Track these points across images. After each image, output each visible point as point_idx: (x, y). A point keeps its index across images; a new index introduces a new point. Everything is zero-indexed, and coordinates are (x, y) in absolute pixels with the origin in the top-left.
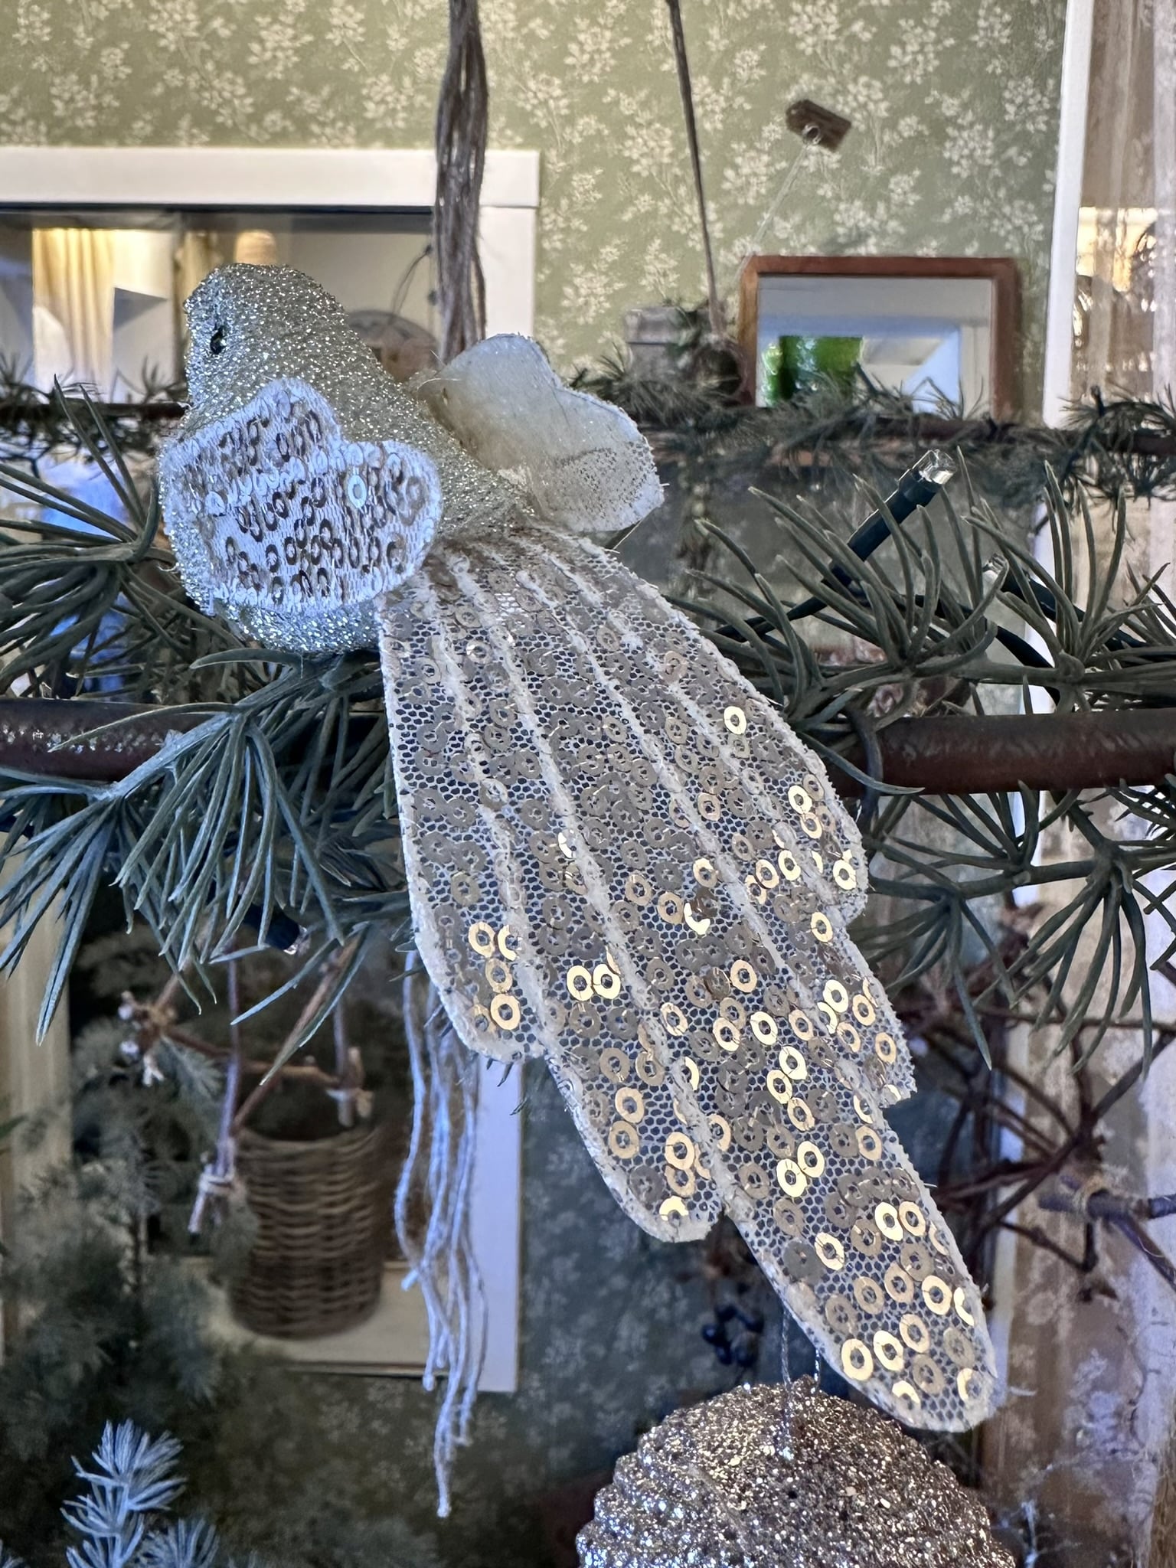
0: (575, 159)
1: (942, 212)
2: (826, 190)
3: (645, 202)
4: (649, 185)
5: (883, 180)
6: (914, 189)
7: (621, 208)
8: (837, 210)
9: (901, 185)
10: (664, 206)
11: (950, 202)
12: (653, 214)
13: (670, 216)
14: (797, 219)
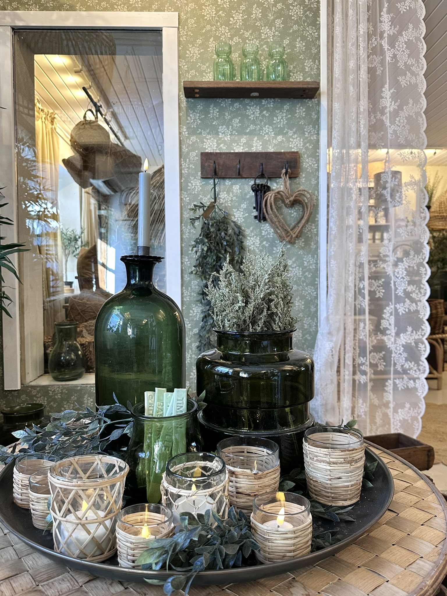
0: (189, 15)
1: (290, 30)
2: (258, 24)
3: (208, 27)
4: (209, 22)
5: (274, 21)
6: (282, 23)
7: (202, 29)
8: (261, 29)
9: (278, 22)
10: (214, 28)
11: (292, 27)
12: (211, 30)
13: (216, 31)
14: (250, 32)
